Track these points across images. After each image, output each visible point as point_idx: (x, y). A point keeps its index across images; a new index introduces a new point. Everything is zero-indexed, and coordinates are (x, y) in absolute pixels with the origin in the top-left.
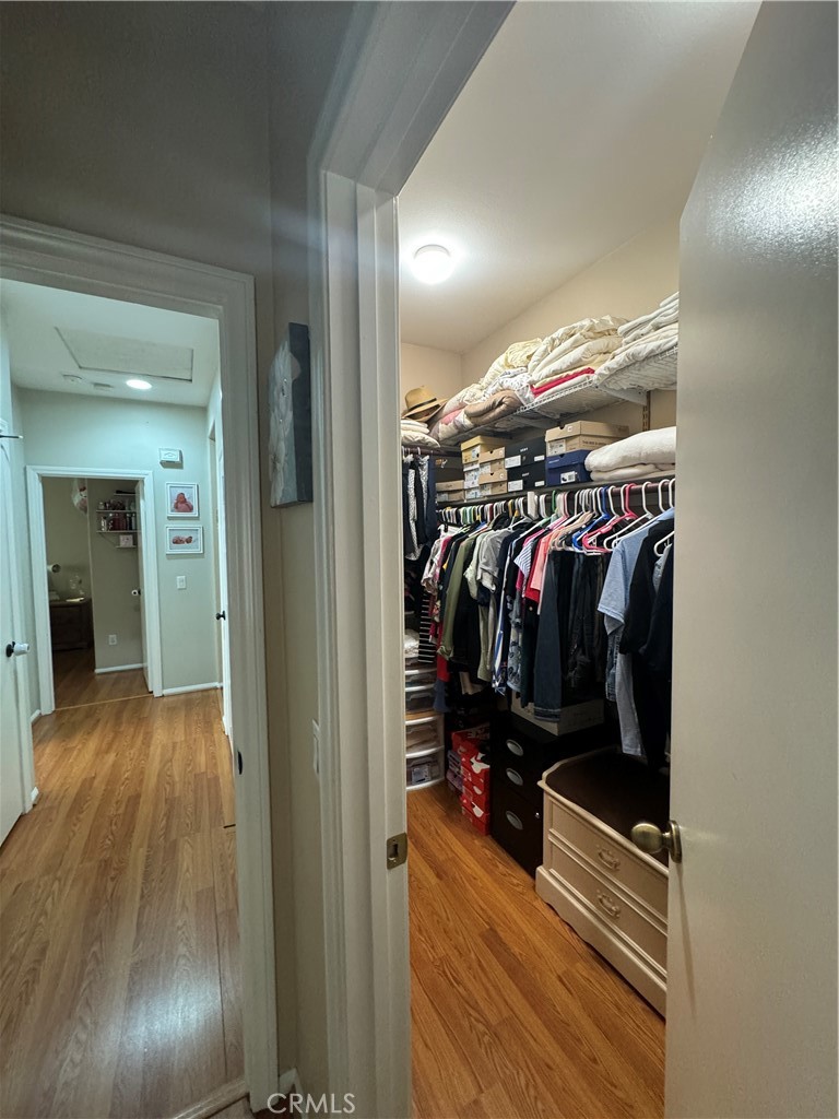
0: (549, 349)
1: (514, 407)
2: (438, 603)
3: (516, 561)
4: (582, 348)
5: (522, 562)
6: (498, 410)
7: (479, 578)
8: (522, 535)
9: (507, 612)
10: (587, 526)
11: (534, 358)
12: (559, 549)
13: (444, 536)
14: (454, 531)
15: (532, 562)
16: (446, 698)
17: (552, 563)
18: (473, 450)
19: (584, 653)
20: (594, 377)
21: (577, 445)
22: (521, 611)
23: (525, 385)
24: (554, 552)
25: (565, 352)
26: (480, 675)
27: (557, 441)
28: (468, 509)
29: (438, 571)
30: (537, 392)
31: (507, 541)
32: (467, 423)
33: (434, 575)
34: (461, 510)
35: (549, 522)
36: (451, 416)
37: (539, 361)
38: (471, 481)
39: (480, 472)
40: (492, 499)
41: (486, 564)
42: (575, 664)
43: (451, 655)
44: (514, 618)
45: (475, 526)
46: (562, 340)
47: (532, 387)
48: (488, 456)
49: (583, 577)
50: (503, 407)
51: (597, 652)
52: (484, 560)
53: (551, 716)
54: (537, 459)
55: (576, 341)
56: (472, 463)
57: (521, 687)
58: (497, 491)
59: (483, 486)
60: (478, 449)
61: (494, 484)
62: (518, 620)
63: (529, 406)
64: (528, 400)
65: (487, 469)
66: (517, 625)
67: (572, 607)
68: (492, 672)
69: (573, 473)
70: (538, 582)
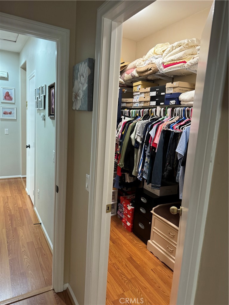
0: (171, 50)
1: (156, 72)
2: (119, 147)
3: (150, 133)
4: (183, 52)
5: (152, 133)
6: (149, 72)
7: (136, 138)
8: (153, 123)
9: (145, 151)
10: (177, 122)
11: (165, 52)
12: (165, 129)
13: (124, 121)
14: (127, 119)
15: (155, 133)
16: (119, 183)
17: (163, 134)
18: (138, 86)
19: (170, 166)
20: (186, 65)
21: (177, 91)
22: (150, 151)
23: (160, 63)
24: (164, 130)
25: (177, 53)
26: (133, 173)
27: (170, 88)
28: (134, 110)
29: (120, 134)
30: (165, 67)
31: (147, 125)
32: (137, 75)
33: (119, 136)
34: (131, 111)
35: (163, 119)
36: (130, 71)
37: (167, 54)
38: (136, 99)
39: (140, 96)
40: (144, 108)
41: (139, 133)
42: (167, 170)
43: (123, 166)
44: (147, 153)
45: (136, 118)
46: (176, 47)
47: (163, 64)
48: (143, 90)
49: (173, 140)
50: (151, 71)
51: (175, 166)
52: (138, 132)
53: (157, 187)
54: (162, 94)
55: (181, 49)
56: (137, 92)
57: (148, 178)
58: (146, 105)
59: (140, 102)
60: (140, 87)
61: (145, 102)
62: (149, 154)
63: (161, 72)
64: (161, 69)
65: (143, 95)
66: (148, 156)
67: (168, 150)
68: (138, 173)
69: (174, 101)
70: (157, 141)
